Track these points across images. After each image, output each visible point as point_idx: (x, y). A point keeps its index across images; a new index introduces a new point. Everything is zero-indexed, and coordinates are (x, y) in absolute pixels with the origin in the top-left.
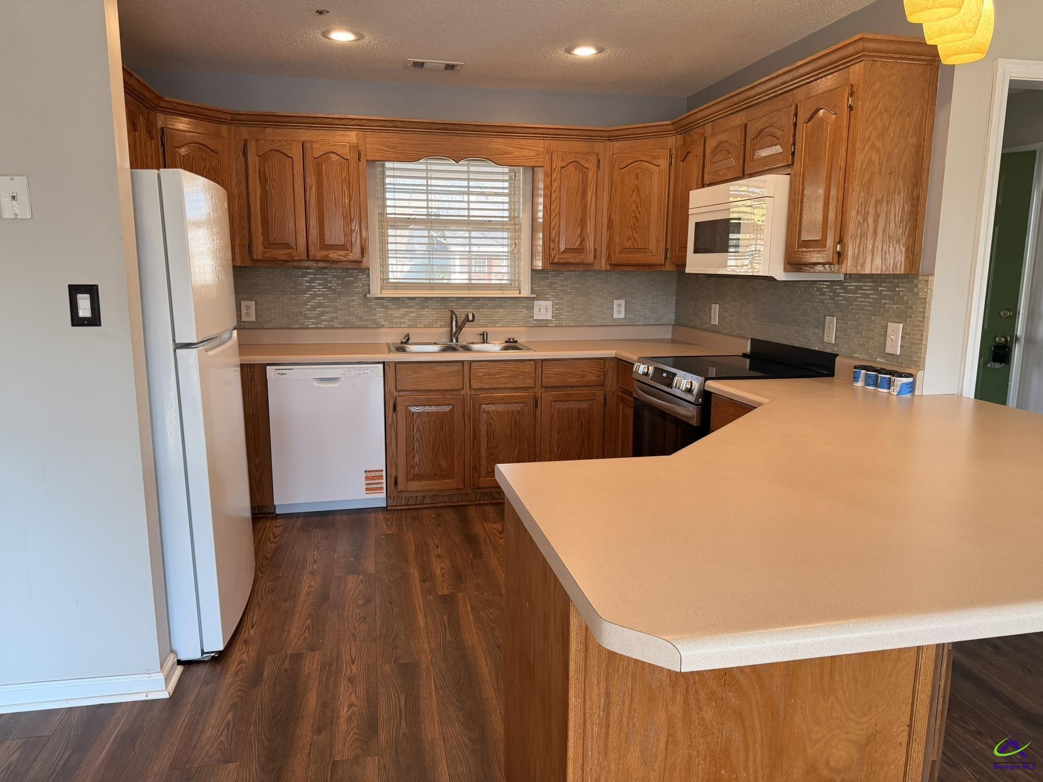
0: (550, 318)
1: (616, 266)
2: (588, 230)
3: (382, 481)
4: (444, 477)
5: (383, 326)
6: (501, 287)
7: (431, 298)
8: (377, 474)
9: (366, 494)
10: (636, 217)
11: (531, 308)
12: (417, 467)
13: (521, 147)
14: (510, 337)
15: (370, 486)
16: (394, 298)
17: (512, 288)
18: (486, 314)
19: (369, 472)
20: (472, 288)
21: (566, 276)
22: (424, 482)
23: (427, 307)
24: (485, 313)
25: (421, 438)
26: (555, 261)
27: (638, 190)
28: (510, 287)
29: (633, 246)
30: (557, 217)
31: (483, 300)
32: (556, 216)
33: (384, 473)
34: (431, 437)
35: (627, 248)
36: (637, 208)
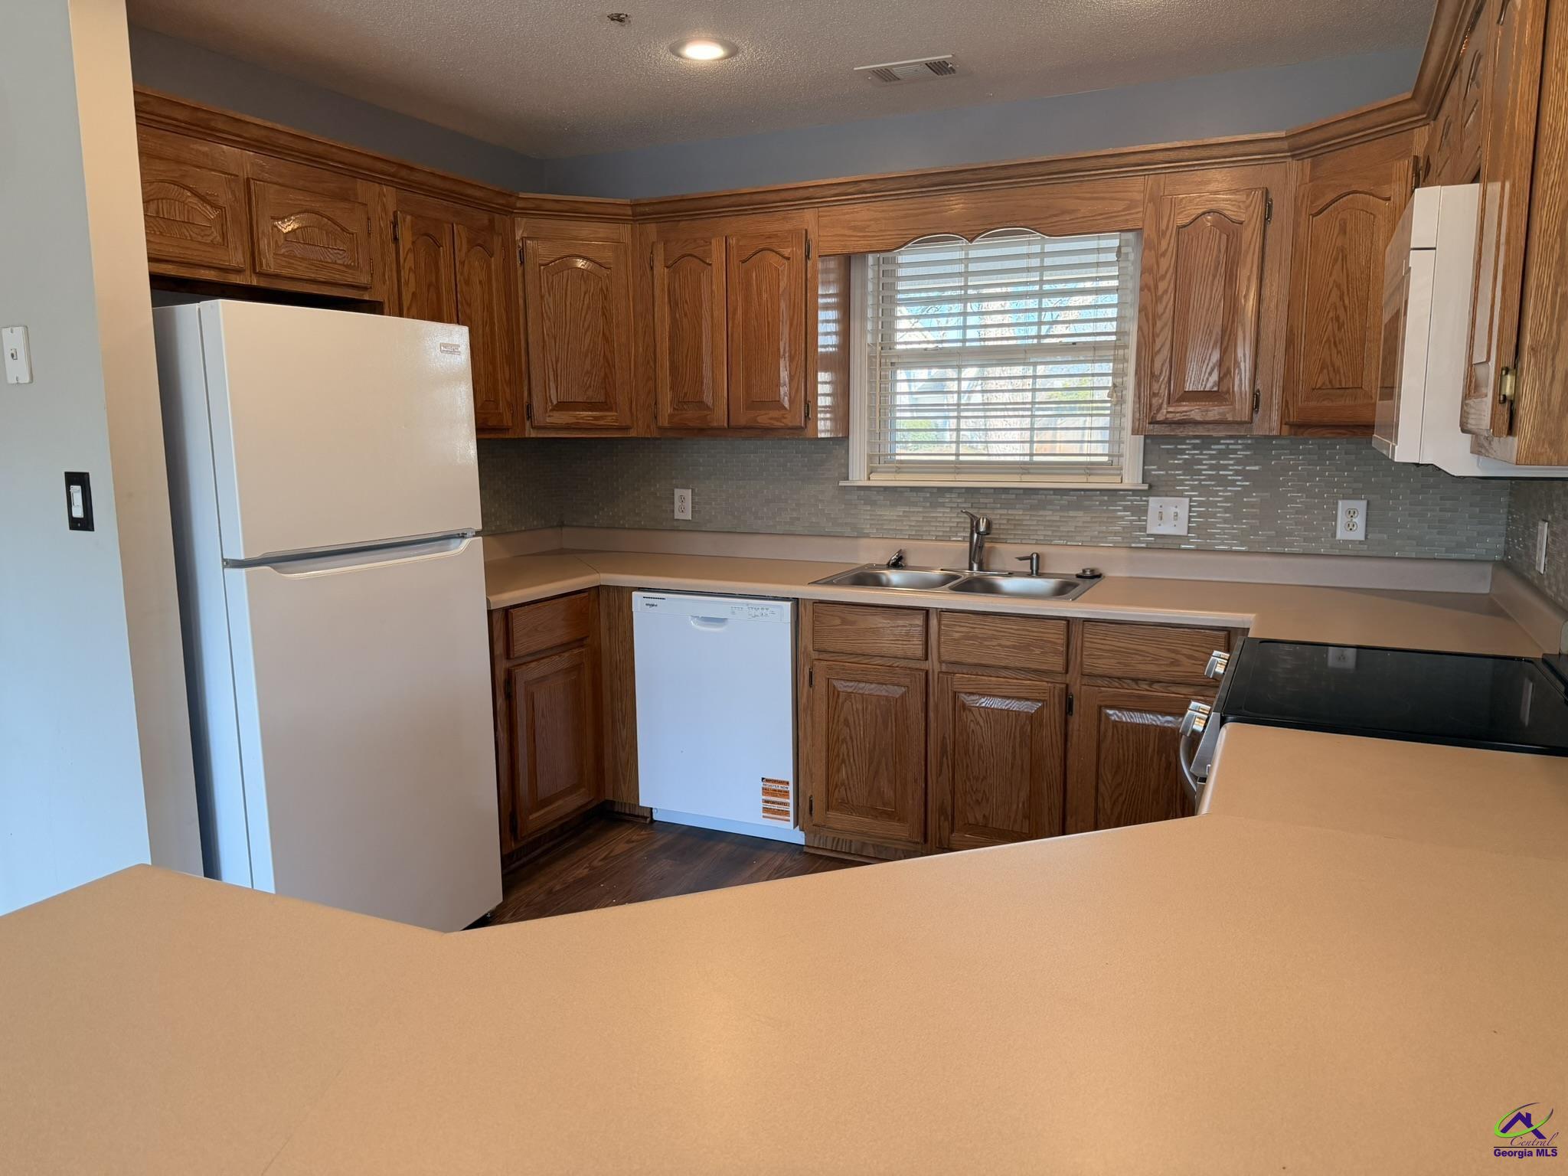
0: (1184, 532)
1: (1300, 427)
2: (1240, 354)
3: (787, 801)
4: (890, 816)
5: (867, 536)
6: (1090, 469)
7: (950, 489)
8: (780, 787)
9: (764, 817)
10: (1337, 318)
11: (1143, 511)
12: (843, 788)
13: (1095, 195)
14: (1084, 568)
15: (769, 806)
16: (886, 488)
17: (1112, 472)
18: (1049, 521)
19: (768, 781)
20: (1031, 471)
21: (1223, 447)
22: (855, 818)
23: (943, 505)
24: (1047, 518)
25: (851, 738)
26: (1160, 417)
27: (1345, 258)
28: (1110, 469)
29: (1330, 382)
30: (1167, 328)
31: (1046, 495)
32: (1166, 325)
33: (791, 788)
34: (867, 740)
35: (1319, 388)
36: (1342, 298)
